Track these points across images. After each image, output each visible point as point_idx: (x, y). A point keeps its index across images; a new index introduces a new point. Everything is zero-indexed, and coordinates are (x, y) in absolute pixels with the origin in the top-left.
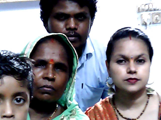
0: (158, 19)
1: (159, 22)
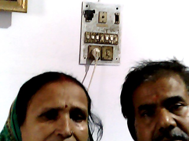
0: (108, 54)
1: (110, 59)
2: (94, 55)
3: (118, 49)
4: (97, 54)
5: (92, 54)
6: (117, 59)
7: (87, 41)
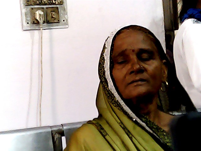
0: (54, 16)
1: (55, 21)
2: (38, 18)
3: (64, 10)
4: (41, 17)
5: (35, 17)
6: (64, 21)
7: (28, 4)
